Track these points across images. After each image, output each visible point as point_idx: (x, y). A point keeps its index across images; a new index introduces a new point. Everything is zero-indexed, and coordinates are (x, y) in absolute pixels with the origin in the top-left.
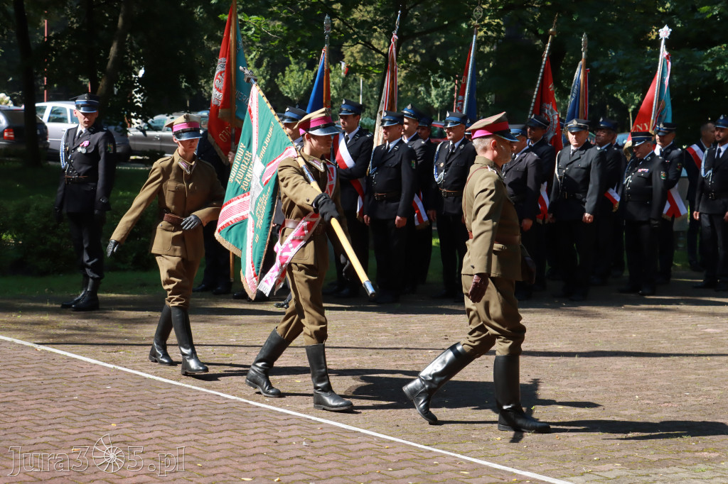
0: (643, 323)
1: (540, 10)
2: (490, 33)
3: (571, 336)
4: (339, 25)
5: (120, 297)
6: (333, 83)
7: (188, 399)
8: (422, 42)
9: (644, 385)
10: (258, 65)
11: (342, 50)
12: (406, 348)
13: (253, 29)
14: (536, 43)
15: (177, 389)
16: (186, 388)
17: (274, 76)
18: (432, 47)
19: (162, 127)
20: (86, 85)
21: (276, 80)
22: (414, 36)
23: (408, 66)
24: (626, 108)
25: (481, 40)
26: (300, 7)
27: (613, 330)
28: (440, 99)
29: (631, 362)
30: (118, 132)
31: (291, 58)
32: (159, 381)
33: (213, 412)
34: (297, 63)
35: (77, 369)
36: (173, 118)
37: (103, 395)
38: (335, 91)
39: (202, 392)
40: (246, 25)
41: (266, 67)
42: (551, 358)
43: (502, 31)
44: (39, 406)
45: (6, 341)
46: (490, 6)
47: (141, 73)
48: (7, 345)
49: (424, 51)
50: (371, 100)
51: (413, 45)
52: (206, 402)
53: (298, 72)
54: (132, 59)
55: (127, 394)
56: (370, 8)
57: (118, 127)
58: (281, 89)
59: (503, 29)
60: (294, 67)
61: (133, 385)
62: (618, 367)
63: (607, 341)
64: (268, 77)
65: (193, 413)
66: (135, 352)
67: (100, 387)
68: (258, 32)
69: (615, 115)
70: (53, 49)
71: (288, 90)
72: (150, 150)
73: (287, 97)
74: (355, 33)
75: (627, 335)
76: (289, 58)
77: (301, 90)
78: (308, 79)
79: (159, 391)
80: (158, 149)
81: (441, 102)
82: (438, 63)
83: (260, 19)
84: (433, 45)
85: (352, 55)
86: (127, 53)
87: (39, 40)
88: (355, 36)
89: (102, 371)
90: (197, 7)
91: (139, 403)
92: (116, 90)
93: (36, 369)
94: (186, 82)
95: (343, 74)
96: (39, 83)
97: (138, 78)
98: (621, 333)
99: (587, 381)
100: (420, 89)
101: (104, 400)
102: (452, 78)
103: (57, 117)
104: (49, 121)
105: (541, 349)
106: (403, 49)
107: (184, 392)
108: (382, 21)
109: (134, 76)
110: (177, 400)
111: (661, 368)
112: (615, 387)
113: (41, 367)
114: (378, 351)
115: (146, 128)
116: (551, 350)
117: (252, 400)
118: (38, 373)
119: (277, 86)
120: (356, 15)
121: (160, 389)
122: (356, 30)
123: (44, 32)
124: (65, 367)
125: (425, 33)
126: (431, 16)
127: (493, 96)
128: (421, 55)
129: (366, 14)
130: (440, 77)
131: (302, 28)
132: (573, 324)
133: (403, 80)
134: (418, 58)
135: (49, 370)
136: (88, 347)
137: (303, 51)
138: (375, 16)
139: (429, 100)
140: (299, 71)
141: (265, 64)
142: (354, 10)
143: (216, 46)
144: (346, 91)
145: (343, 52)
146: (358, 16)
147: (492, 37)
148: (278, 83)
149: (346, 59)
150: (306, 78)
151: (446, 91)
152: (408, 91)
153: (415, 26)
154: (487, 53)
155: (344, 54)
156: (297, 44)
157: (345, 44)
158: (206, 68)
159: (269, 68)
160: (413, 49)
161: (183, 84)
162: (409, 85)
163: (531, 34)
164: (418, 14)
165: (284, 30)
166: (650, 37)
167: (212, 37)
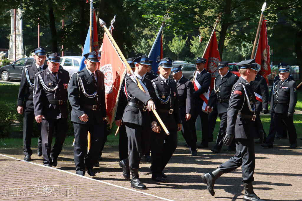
1: (295, 9)
2: (270, 21)
4: (198, 19)
6: (195, 46)
7: (128, 195)
8: (237, 26)
11: (199, 30)
13: (158, 21)
14: (293, 25)
15: (123, 191)
18: (242, 28)
20: (81, 49)
21: (168, 44)
22: (234, 23)
23: (231, 37)
26: (179, 10)
28: (246, 53)
31: (175, 34)
34: (178, 37)
35: (77, 181)
37: (89, 193)
38: (196, 49)
39: (135, 192)
40: (154, 20)
43: (277, 20)
44: (60, 198)
45: (45, 168)
46: (271, 8)
48: (45, 169)
49: (238, 30)
51: (233, 27)
52: (136, 197)
53: (178, 41)
56: (212, 10)
58: (170, 49)
59: (277, 18)
60: (176, 38)
61: (103, 188)
67: (88, 189)
68: (160, 23)
70: (66, 32)
71: (174, 49)
73: (173, 52)
74: (205, 22)
77: (180, 49)
78: (183, 44)
79: (115, 191)
82: (245, 35)
83: (161, 17)
84: (243, 27)
85: (204, 33)
87: (60, 28)
88: (206, 24)
89: (89, 182)
90: (131, 12)
91: (106, 197)
93: (59, 181)
95: (200, 41)
96: (60, 48)
100: (236, 48)
101: (90, 196)
102: (252, 42)
103: (68, 64)
104: (64, 65)
105: (297, 173)
106: (228, 29)
107: (126, 192)
110: (123, 196)
113: (61, 180)
117: (158, 196)
118: (59, 183)
119: (168, 47)
123: (62, 25)
124: (72, 180)
125: (239, 21)
126: (242, 13)
128: (237, 32)
129: (211, 13)
130: (246, 42)
131: (181, 20)
133: (228, 44)
134: (235, 33)
135: (64, 181)
137: (181, 31)
138: (215, 14)
139: (241, 53)
140: (179, 40)
142: (205, 11)
143: (140, 29)
144: (201, 49)
146: (207, 14)
147: (272, 22)
148: (169, 46)
149: (201, 34)
150: (182, 43)
151: (249, 48)
152: (230, 49)
153: (234, 18)
154: (269, 30)
155: (200, 32)
156: (178, 28)
157: (201, 27)
158: (136, 39)
159: (165, 39)
160: (233, 29)
161: (126, 47)
162: (231, 46)
163: (291, 21)
164: (236, 13)
165: (172, 21)
167: (138, 25)
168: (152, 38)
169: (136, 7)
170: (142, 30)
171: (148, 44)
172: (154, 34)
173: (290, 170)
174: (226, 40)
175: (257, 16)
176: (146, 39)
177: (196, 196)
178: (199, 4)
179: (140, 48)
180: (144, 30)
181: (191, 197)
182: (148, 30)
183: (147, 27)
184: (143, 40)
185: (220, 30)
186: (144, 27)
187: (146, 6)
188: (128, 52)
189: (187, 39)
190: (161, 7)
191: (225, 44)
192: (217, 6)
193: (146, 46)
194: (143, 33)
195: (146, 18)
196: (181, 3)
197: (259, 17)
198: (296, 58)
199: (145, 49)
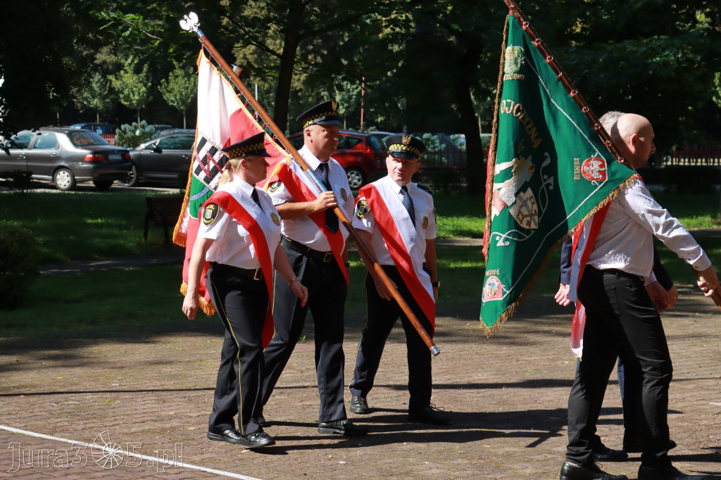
2: (398, 29)
3: (497, 365)
4: (228, 23)
8: (323, 41)
10: (137, 70)
11: (233, 52)
12: (313, 387)
13: (129, 30)
14: (449, 40)
16: (61, 442)
17: (156, 83)
18: (335, 47)
19: (28, 143)
21: (159, 87)
22: (311, 34)
23: (308, 68)
25: (388, 37)
26: (183, 4)
27: (544, 357)
28: (346, 105)
31: (175, 63)
32: (29, 436)
33: (93, 468)
34: (183, 68)
36: (40, 134)
40: (121, 24)
41: (146, 73)
42: (475, 391)
43: (411, 27)
50: (268, 108)
51: (313, 45)
53: (183, 78)
56: (262, 4)
58: (165, 97)
59: (412, 24)
60: (179, 72)
62: (551, 398)
63: (537, 370)
64: (150, 84)
65: (70, 471)
68: (137, 32)
71: (173, 99)
72: (15, 171)
73: (172, 106)
74: (246, 33)
75: (559, 363)
76: (172, 61)
77: (188, 98)
80: (24, 169)
81: (347, 108)
82: (342, 63)
83: (137, 17)
84: (336, 44)
85: (245, 57)
88: (247, 36)
90: (63, 6)
94: (53, 91)
98: (553, 360)
100: (322, 94)
102: (358, 82)
105: (464, 381)
106: (301, 49)
114: (281, 390)
115: (9, 145)
116: (475, 382)
119: (160, 95)
121: (30, 445)
122: (247, 29)
125: (326, 31)
126: (331, 12)
127: (404, 100)
128: (322, 56)
129: (258, 12)
130: (343, 79)
132: (499, 352)
133: (303, 84)
134: (319, 60)
137: (188, 54)
138: (269, 13)
140: (185, 76)
141: (145, 70)
142: (245, 6)
143: (89, 51)
145: (234, 54)
146: (250, 13)
147: (401, 33)
148: (161, 91)
149: (238, 62)
150: (193, 83)
152: (309, 96)
153: (315, 23)
154: (397, 52)
155: (236, 56)
156: (180, 46)
157: (237, 45)
158: (77, 74)
159: (150, 74)
160: (312, 50)
161: (51, 94)
162: (310, 90)
163: (444, 30)
164: (318, 10)
165: (165, 31)
166: (574, 30)
167: (83, 40)
168: (119, 72)
170: (92, 51)
171: (110, 87)
172: (123, 61)
173: (448, 377)
174: (296, 74)
175: (367, 18)
176: (105, 73)
179: (89, 95)
180: (97, 51)
181: (220, 450)
182: (107, 51)
183: (106, 44)
184: (97, 77)
185: (281, 51)
186: (97, 46)
188: (61, 106)
191: (293, 85)
193: (104, 91)
194: (96, 59)
195: (100, 18)
197: (371, 21)
198: (460, 116)
199: (103, 98)
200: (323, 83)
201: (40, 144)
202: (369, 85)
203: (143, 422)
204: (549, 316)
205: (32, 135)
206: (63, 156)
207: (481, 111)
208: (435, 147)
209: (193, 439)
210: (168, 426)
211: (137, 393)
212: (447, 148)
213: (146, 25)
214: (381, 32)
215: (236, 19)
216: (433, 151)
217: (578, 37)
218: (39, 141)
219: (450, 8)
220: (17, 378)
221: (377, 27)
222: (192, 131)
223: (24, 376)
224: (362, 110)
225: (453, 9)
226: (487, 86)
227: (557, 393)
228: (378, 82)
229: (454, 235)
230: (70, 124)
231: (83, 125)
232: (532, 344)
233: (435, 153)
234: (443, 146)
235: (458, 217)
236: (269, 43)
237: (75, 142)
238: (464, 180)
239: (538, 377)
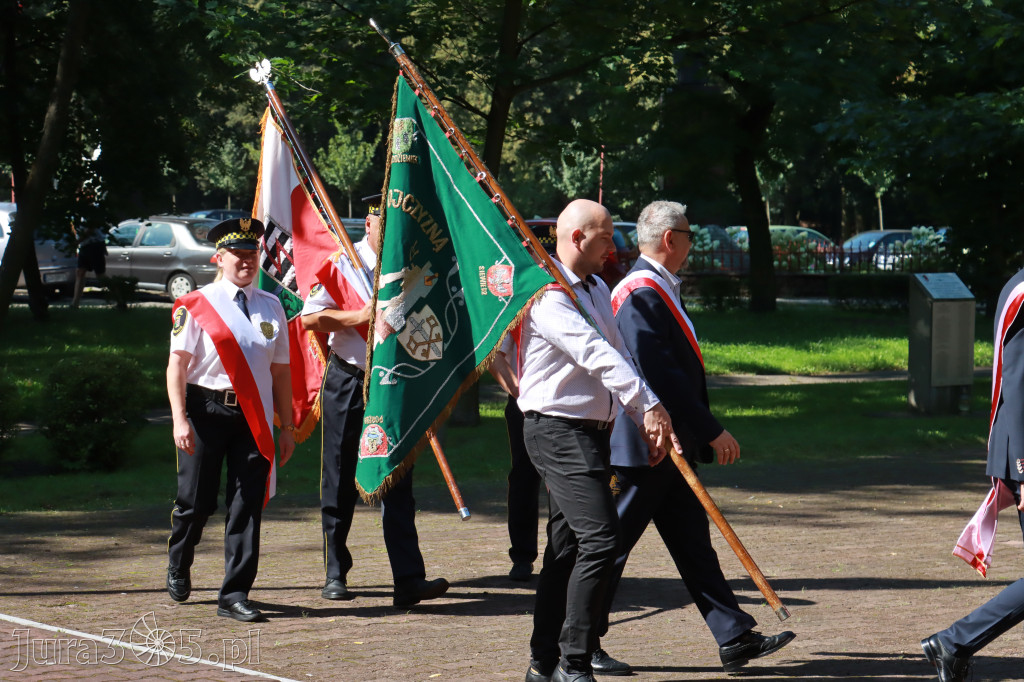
0: (909, 534)
1: (730, 40)
2: (652, 78)
3: (793, 557)
5: (68, 516)
8: (545, 95)
9: (911, 633)
14: (726, 92)
18: (562, 103)
19: (133, 239)
20: (7, 175)
21: (315, 159)
22: (529, 84)
23: (524, 132)
24: (872, 191)
25: (639, 88)
26: (350, 43)
27: (861, 547)
28: (578, 184)
29: (890, 597)
30: (61, 251)
31: (338, 125)
34: (347, 132)
36: (149, 225)
39: (203, 665)
43: (672, 75)
46: (652, 33)
47: (97, 153)
51: (532, 100)
53: (349, 146)
54: (82, 131)
55: (80, 673)
56: (462, 43)
57: (61, 241)
58: (323, 173)
59: (673, 70)
60: (345, 139)
62: (870, 605)
63: (852, 564)
66: (94, 604)
68: (285, 83)
69: (855, 203)
71: (334, 175)
72: (114, 277)
73: (333, 186)
74: (439, 83)
75: (883, 554)
76: (333, 123)
77: (355, 174)
78: (365, 158)
79: (133, 667)
80: (127, 275)
81: (579, 189)
82: (572, 125)
83: (286, 62)
84: (564, 99)
86: (74, 123)
88: (440, 88)
90: (183, 47)
92: (56, 182)
94: (169, 166)
97: (92, 162)
98: (873, 550)
99: (821, 629)
100: (544, 169)
102: (595, 151)
106: (515, 107)
108: (480, 62)
109: (84, 159)
111: (938, 605)
112: (865, 637)
120: (440, 54)
121: (135, 663)
122: (439, 78)
125: (551, 80)
126: (557, 53)
127: (661, 179)
128: (545, 116)
129: (456, 52)
130: (575, 148)
131: (353, 76)
132: (795, 538)
133: (517, 155)
134: (540, 121)
136: (15, 599)
137: (356, 113)
138: (470, 56)
139: (559, 186)
140: (351, 144)
142: (436, 46)
143: (218, 108)
146: (444, 55)
147: (658, 83)
150: (362, 155)
151: (587, 171)
152: (524, 172)
153: (534, 69)
154: (650, 109)
156: (346, 102)
158: (202, 141)
160: (530, 107)
161: (165, 170)
162: (526, 163)
163: (718, 78)
164: (539, 51)
165: (325, 80)
166: (906, 79)
167: (209, 95)
169: (197, 30)
170: (222, 109)
171: (247, 160)
174: (508, 141)
175: (610, 62)
176: (240, 140)
177: (415, 670)
178: (413, 22)
179: (218, 171)
180: (229, 109)
182: (243, 110)
183: (241, 100)
184: (229, 145)
185: (487, 109)
186: (229, 102)
187: (232, 26)
188: (178, 185)
189: (378, 141)
190: (287, 31)
191: (504, 156)
192: (476, 28)
193: (239, 166)
194: (227, 120)
195: (235, 64)
196: (353, 18)
197: (614, 66)
198: (740, 200)
199: (237, 174)
200: (547, 156)
201: (149, 240)
202: (611, 156)
203: (290, 632)
204: (868, 487)
205: (139, 227)
206: (181, 257)
207: (771, 193)
208: (704, 245)
209: (361, 658)
210: (326, 638)
211: (283, 591)
212: (721, 246)
213: (298, 72)
214: (628, 82)
215: (425, 64)
216: (701, 250)
217: (910, 89)
218: (148, 235)
219: (727, 47)
220: (116, 569)
221: (622, 75)
222: (360, 221)
223: (126, 566)
224: (601, 191)
225: (731, 49)
226: (780, 158)
227: (880, 598)
228: (623, 153)
229: (731, 371)
230: (190, 211)
231: (209, 212)
232: (844, 526)
233: (705, 253)
234: (716, 243)
235: (736, 344)
236: (470, 97)
237: (198, 236)
238: (746, 291)
239: (852, 574)
